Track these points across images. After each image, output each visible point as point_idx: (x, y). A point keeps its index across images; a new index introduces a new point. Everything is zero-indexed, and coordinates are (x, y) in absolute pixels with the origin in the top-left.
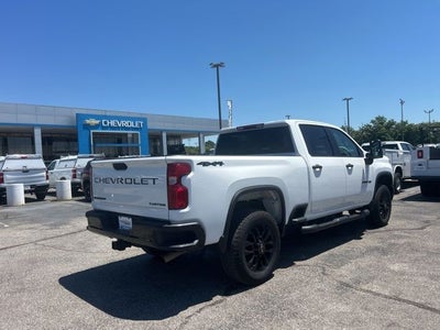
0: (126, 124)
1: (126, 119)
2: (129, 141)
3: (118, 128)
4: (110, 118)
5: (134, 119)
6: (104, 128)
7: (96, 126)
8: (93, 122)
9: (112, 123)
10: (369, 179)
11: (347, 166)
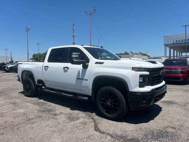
10: (85, 78)
11: (64, 68)
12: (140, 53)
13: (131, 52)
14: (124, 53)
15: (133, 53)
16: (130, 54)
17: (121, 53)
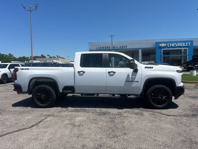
0: (180, 44)
1: (181, 42)
2: (182, 53)
3: (176, 47)
4: (172, 42)
5: (185, 42)
6: (168, 47)
7: (165, 47)
8: (163, 45)
9: (173, 45)
10: (136, 80)
11: (109, 72)
12: (57, 56)
13: (48, 55)
14: (40, 56)
15: (51, 56)
16: (47, 57)
17: (36, 56)
